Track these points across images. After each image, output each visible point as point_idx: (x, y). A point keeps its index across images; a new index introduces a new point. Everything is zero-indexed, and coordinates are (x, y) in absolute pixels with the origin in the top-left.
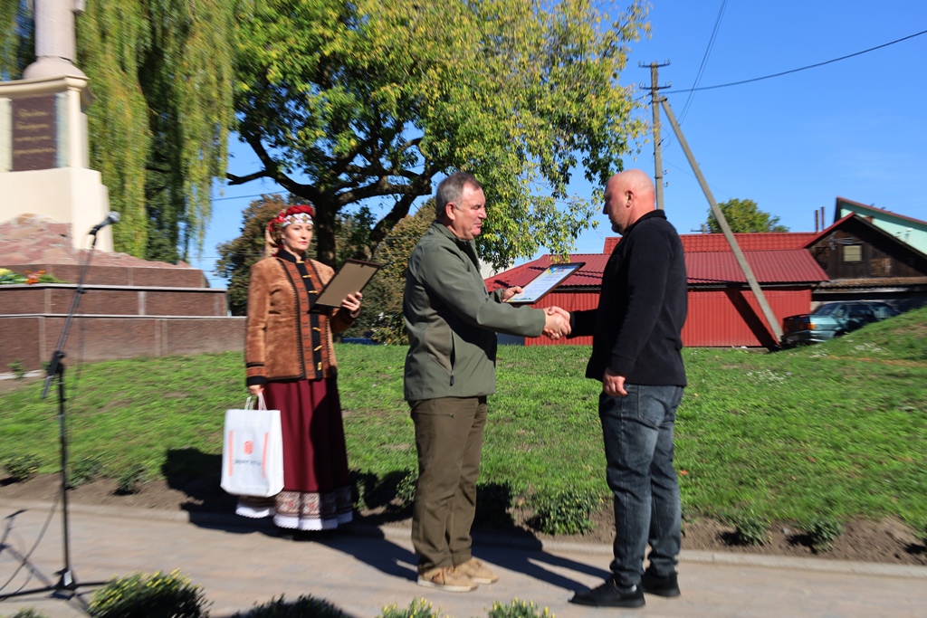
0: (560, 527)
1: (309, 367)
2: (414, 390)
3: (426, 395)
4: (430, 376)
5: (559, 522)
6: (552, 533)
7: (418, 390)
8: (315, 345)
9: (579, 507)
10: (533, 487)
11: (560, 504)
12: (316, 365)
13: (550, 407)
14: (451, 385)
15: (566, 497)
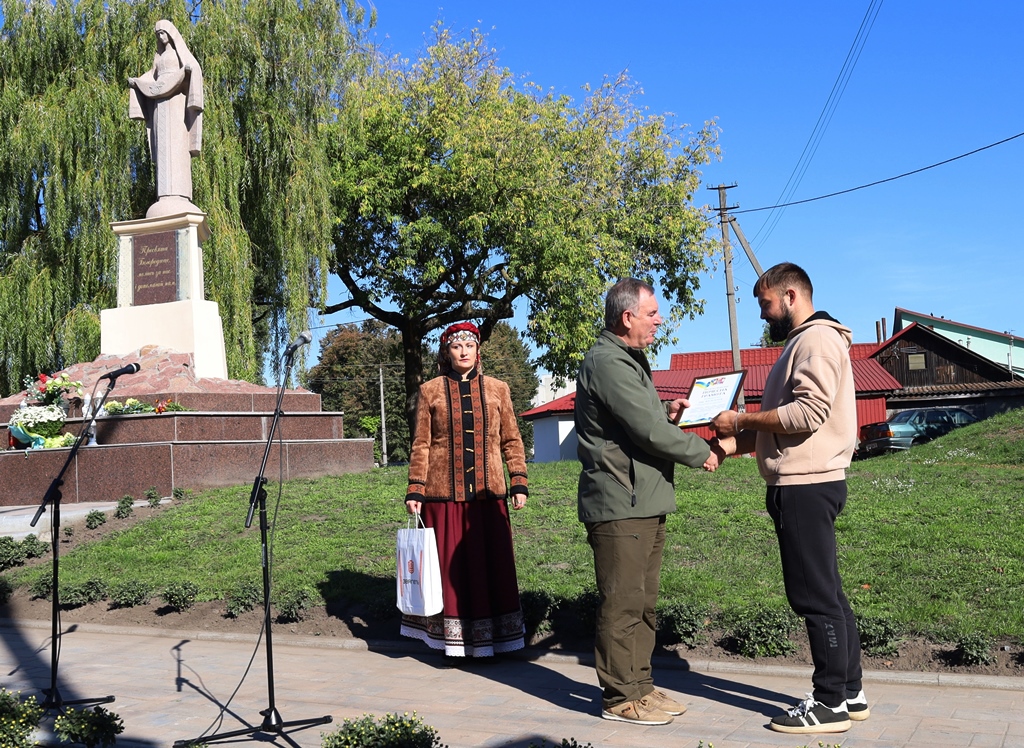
0: (761, 649)
1: (460, 489)
2: (592, 510)
3: (606, 516)
4: (609, 495)
5: (759, 643)
6: (752, 655)
7: (597, 511)
8: (467, 466)
9: (779, 627)
10: (716, 606)
11: (759, 625)
12: (467, 487)
13: (695, 521)
14: (633, 506)
15: (763, 617)
